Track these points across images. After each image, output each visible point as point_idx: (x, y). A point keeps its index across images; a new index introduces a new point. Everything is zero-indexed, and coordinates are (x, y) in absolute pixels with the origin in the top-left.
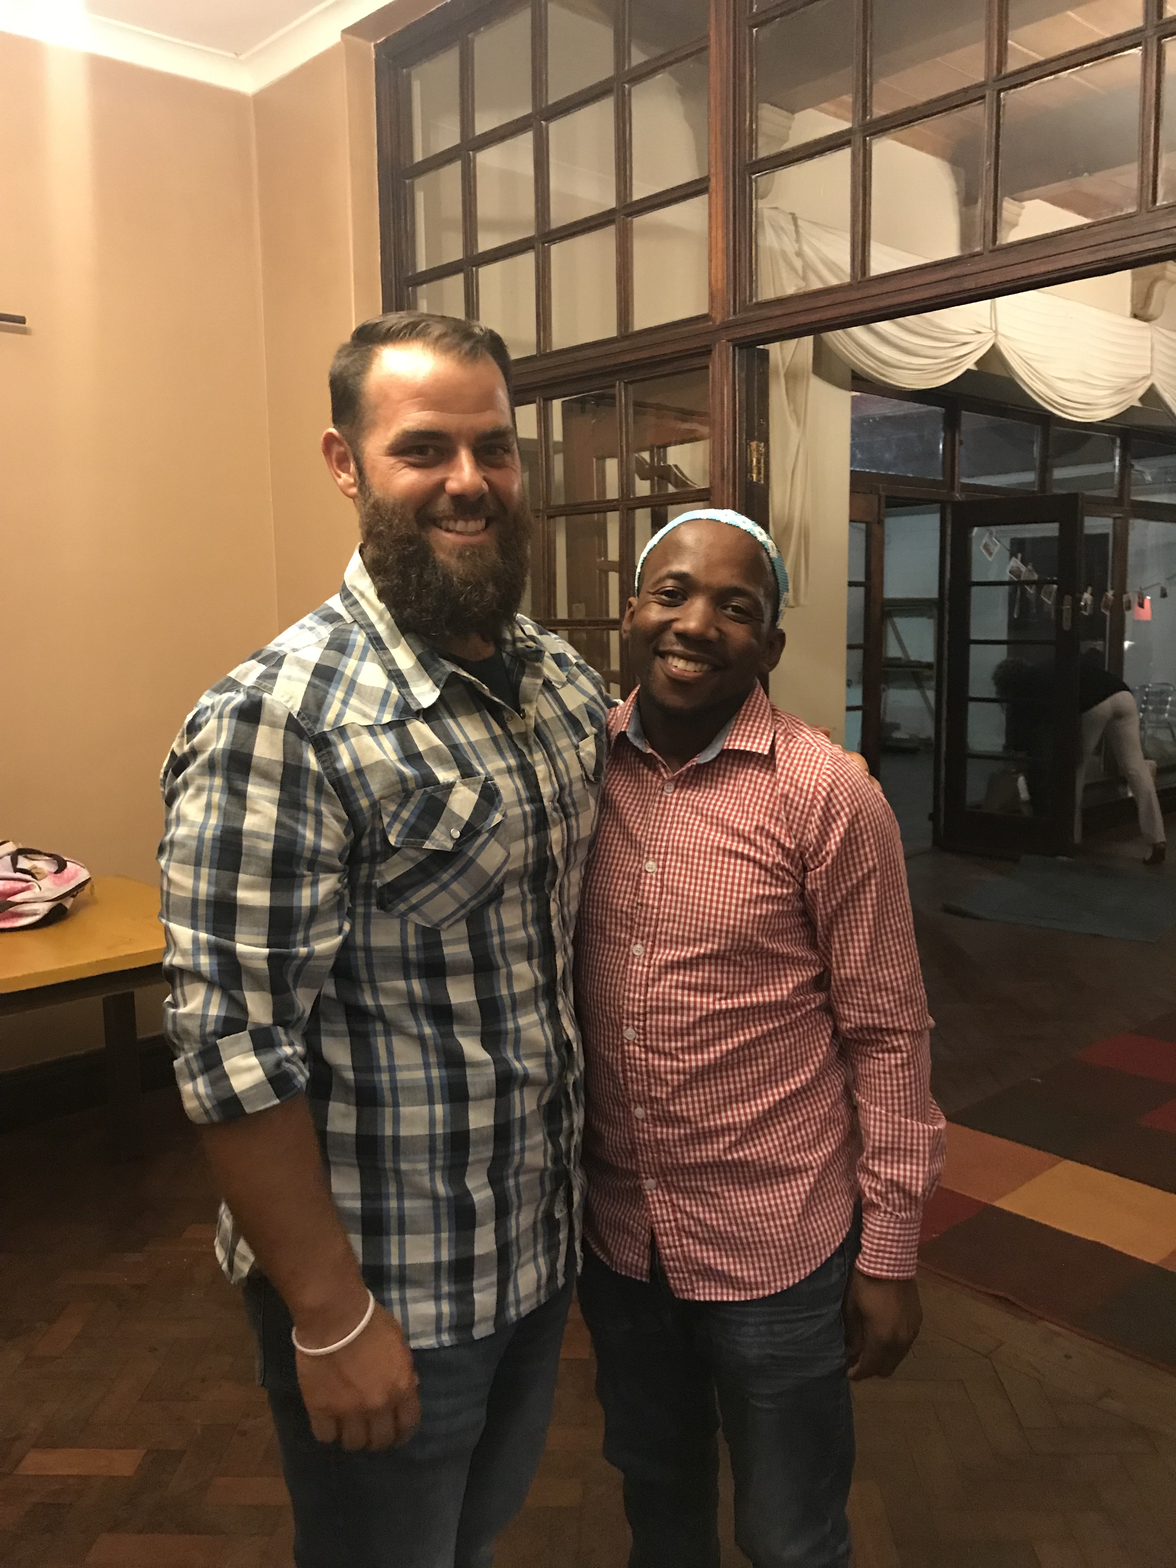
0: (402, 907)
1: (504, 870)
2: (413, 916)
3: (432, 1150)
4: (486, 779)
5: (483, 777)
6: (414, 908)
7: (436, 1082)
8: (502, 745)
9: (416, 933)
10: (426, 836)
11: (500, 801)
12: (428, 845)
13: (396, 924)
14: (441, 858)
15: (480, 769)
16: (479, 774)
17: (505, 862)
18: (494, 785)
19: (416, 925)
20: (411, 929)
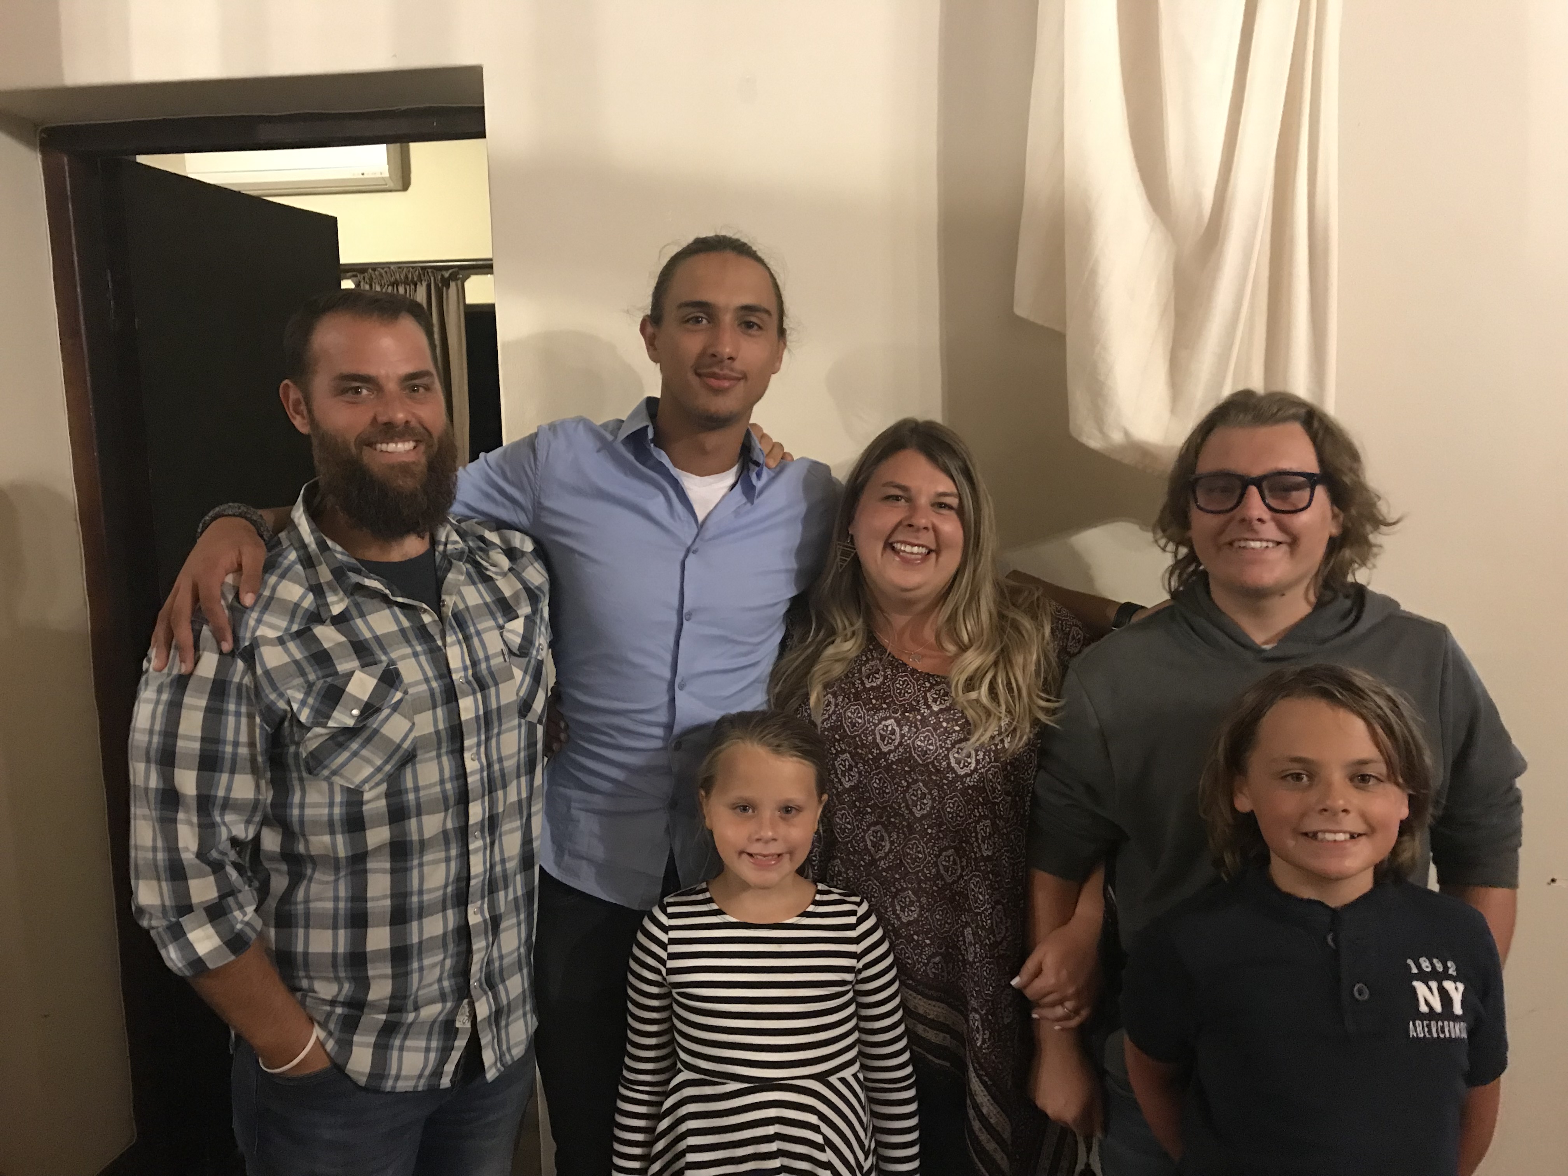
0: (326, 773)
1: (411, 737)
2: (337, 780)
3: (335, 966)
4: (388, 665)
5: (385, 664)
6: (334, 773)
7: (342, 912)
8: (409, 635)
9: (342, 791)
10: (329, 717)
11: (401, 682)
12: (331, 724)
13: (325, 785)
14: (349, 733)
15: (384, 658)
16: (381, 662)
17: (411, 730)
18: (396, 669)
19: (342, 786)
20: (337, 789)
